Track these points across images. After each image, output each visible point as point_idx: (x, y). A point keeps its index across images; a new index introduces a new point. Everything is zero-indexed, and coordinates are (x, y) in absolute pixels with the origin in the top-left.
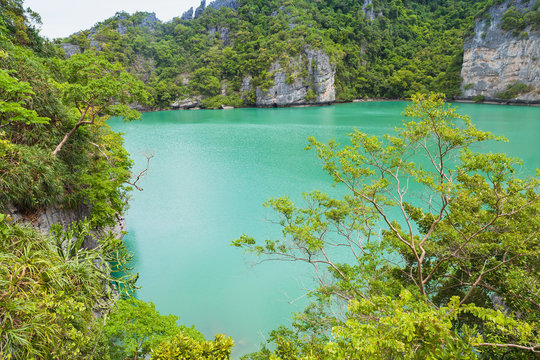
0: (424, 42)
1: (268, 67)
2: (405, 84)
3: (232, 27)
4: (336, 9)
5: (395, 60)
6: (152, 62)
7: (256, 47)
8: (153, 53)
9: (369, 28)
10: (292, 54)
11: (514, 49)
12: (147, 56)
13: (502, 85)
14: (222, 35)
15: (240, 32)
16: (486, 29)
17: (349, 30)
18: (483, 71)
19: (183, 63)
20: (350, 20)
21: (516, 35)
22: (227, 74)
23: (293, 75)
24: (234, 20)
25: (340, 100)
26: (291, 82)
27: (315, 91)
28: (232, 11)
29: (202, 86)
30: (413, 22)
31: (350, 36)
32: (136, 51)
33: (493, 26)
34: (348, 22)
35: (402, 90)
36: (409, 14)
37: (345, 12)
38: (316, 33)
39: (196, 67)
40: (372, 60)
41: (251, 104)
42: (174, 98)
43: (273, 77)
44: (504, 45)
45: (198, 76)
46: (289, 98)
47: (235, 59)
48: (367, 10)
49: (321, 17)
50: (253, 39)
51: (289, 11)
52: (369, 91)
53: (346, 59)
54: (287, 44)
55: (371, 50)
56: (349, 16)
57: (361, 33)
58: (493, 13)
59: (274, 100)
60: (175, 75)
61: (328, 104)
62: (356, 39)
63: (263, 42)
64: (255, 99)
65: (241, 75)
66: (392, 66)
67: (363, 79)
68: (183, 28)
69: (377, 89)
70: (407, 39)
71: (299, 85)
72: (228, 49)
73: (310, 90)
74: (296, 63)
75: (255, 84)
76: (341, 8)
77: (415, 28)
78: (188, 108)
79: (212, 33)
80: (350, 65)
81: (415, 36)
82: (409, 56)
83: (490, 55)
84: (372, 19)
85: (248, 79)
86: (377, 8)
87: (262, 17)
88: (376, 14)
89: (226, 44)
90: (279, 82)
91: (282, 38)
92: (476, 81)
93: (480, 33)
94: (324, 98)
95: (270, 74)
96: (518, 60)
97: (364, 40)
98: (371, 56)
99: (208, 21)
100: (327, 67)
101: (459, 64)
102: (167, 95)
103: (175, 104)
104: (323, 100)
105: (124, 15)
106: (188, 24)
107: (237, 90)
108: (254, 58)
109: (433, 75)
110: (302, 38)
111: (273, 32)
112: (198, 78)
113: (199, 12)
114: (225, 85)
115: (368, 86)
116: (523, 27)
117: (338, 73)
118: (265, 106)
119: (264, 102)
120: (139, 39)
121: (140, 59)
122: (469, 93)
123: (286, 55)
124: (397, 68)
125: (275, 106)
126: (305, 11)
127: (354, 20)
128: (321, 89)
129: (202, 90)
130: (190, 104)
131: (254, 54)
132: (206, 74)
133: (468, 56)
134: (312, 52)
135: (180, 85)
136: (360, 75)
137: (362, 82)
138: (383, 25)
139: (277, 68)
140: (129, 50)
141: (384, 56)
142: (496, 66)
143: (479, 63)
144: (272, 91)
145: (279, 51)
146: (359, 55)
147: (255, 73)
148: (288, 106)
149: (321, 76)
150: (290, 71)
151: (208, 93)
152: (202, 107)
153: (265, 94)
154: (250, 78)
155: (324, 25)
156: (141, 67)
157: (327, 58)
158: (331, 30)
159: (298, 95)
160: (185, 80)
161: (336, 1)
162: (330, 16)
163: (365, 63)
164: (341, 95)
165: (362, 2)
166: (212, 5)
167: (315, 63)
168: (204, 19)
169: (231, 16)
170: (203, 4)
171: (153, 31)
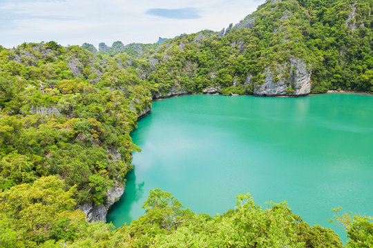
1: (263, 71)
3: (246, 41)
4: (324, 23)
5: (369, 61)
6: (196, 65)
7: (259, 56)
8: (197, 60)
9: (349, 37)
10: (280, 62)
12: (193, 61)
14: (239, 47)
15: (250, 45)
17: (331, 40)
19: (212, 65)
20: (334, 32)
22: (238, 73)
23: (278, 77)
24: (248, 36)
25: (315, 92)
26: (276, 81)
27: (293, 87)
28: (247, 30)
29: (222, 80)
31: (332, 44)
34: (331, 34)
35: (369, 85)
37: (331, 26)
38: (300, 46)
39: (220, 68)
40: (350, 61)
41: (250, 93)
42: (205, 87)
43: (265, 78)
45: (220, 74)
46: (275, 91)
47: (244, 64)
48: (349, 24)
49: (310, 30)
50: (258, 49)
51: (285, 30)
52: (342, 84)
53: (327, 60)
54: (277, 55)
55: (349, 54)
56: (333, 29)
57: (341, 41)
59: (265, 92)
60: (207, 72)
62: (337, 46)
63: (263, 52)
64: (253, 90)
65: (246, 74)
66: (365, 66)
67: (339, 76)
68: (216, 42)
69: (348, 84)
71: (283, 83)
72: (241, 57)
73: (290, 86)
74: (281, 68)
75: (253, 81)
76: (329, 22)
78: (214, 93)
79: (233, 45)
80: (329, 65)
84: (354, 29)
85: (250, 77)
86: (359, 21)
87: (267, 33)
88: (358, 26)
89: (240, 53)
90: (268, 82)
91: (276, 50)
94: (298, 92)
95: (263, 75)
97: (344, 47)
98: (349, 57)
99: (231, 38)
100: (304, 71)
102: (201, 85)
103: (205, 91)
104: (299, 94)
105: (186, 36)
106: (220, 40)
107: (243, 83)
108: (255, 63)
110: (289, 51)
111: (271, 45)
113: (228, 31)
114: (236, 80)
115: (341, 81)
117: (315, 74)
118: (258, 95)
119: (258, 93)
120: (189, 52)
121: (189, 64)
123: (275, 63)
124: (369, 68)
125: (265, 95)
126: (297, 28)
127: (337, 31)
128: (297, 86)
129: (221, 83)
130: (213, 91)
131: (256, 61)
132: (225, 72)
134: (294, 61)
135: (209, 79)
136: (336, 73)
137: (337, 78)
138: (363, 34)
139: (268, 72)
140: (183, 59)
141: (360, 58)
144: (263, 86)
145: (271, 59)
146: (338, 58)
147: (255, 73)
148: (273, 96)
149: (298, 77)
150: (277, 74)
151: (224, 85)
152: (220, 93)
153: (258, 88)
154: (251, 76)
155: (312, 37)
156: (188, 69)
157: (305, 65)
158: (317, 40)
159: (281, 89)
160: (213, 76)
161: (325, 17)
162: (319, 28)
163: (343, 63)
164: (317, 88)
165: (346, 17)
166: (236, 26)
167: (295, 68)
168: (231, 35)
169: (246, 34)
170: (231, 25)
171: (199, 45)
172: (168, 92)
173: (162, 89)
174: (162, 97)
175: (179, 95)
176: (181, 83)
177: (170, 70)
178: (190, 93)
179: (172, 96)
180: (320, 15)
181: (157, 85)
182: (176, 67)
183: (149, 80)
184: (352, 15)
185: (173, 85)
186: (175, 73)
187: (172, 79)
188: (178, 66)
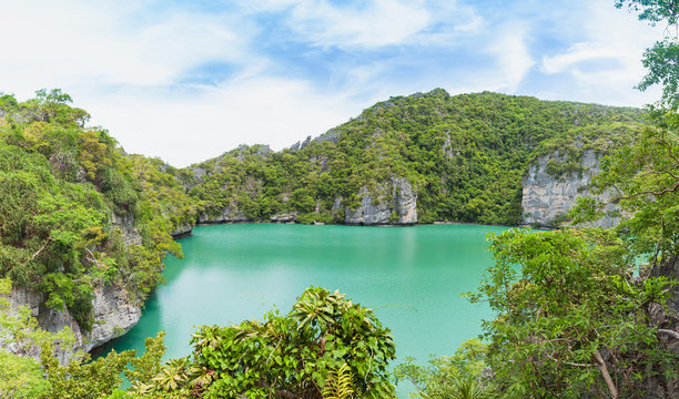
0: (494, 178)
1: (357, 191)
2: (478, 210)
3: (330, 157)
4: (421, 147)
5: (471, 190)
6: (260, 182)
7: (349, 174)
8: (262, 175)
9: (448, 163)
10: (379, 180)
11: (557, 188)
12: (257, 177)
13: (552, 216)
14: (322, 163)
15: (337, 161)
16: (536, 172)
17: (431, 164)
18: (537, 203)
19: (286, 184)
20: (432, 156)
21: (557, 178)
22: (321, 194)
23: (379, 198)
24: (333, 151)
25: (422, 222)
26: (377, 204)
27: (398, 213)
28: (332, 145)
29: (299, 204)
30: (485, 161)
31: (432, 169)
32: (248, 173)
33: (541, 170)
34: (430, 158)
35: (476, 215)
36: (482, 155)
37: (429, 150)
38: (401, 165)
39: (296, 188)
40: (452, 190)
41: (341, 222)
42: (274, 212)
43: (361, 200)
44: (550, 185)
45: (296, 195)
46: (375, 218)
47: (330, 183)
48: (446, 150)
49: (407, 152)
50: (347, 166)
51: (380, 146)
52: (448, 215)
53: (429, 186)
54: (375, 172)
55: (449, 181)
56: (431, 153)
57: (441, 166)
58: (540, 161)
59: (361, 219)
60: (278, 193)
61: (411, 225)
62: (438, 172)
63: (355, 170)
64: (344, 217)
65: (334, 196)
66: (468, 195)
67: (444, 204)
68: (290, 156)
69: (455, 213)
70: (480, 174)
71: (385, 207)
72: (325, 174)
73: (394, 212)
74: (382, 188)
75: (345, 204)
76: (426, 146)
77: (486, 167)
78: (285, 222)
79: (313, 160)
80: (432, 192)
81: (486, 172)
82: (482, 188)
83: (541, 192)
84: (451, 156)
85: (339, 200)
86: (455, 149)
87: (357, 150)
88: (455, 153)
89: (323, 170)
90: (366, 204)
91: (372, 167)
92: (533, 211)
93: (533, 175)
94: (406, 219)
95: (358, 196)
96: (560, 197)
97: (444, 173)
98: (451, 186)
99: (311, 152)
100: (409, 193)
101: (520, 196)
102: (268, 210)
103: (274, 218)
104: (405, 222)
105: (246, 147)
106: (294, 154)
107: (329, 208)
108: (346, 182)
109: (501, 204)
110: (388, 168)
111: (365, 162)
112: (297, 197)
113: (305, 144)
114: (319, 204)
115: (447, 210)
116: (561, 173)
117: (420, 198)
118: (353, 224)
119: (352, 220)
120: (252, 164)
121: (251, 180)
122: (529, 220)
123: (373, 181)
124: (472, 197)
125: (362, 224)
126: (394, 147)
127: (436, 156)
128: (403, 212)
129: (298, 207)
130: (287, 218)
131: (346, 180)
132: (304, 193)
133: (525, 191)
134: (397, 180)
135: (281, 202)
136: (441, 201)
137: (442, 207)
138: (460, 162)
139: (365, 192)
140: (243, 173)
141: (461, 187)
142: (546, 200)
143: (534, 197)
144: (360, 210)
145: (368, 177)
146: (440, 185)
147: (346, 194)
148: (373, 225)
149: (404, 200)
150: (376, 195)
151: (303, 210)
152: (297, 222)
153: (353, 213)
154: (341, 199)
155: (410, 159)
156: (250, 186)
157: (410, 186)
158: (416, 163)
159: (382, 216)
160: (285, 198)
161: (421, 141)
162: (416, 151)
163: (445, 191)
164: (423, 217)
165: (442, 143)
166: (316, 139)
167: (399, 189)
168: (309, 150)
169: (331, 148)
170: (309, 138)
171: (265, 158)
172: (217, 214)
173: (210, 210)
174: (209, 223)
175: (235, 222)
176: (239, 204)
177: (222, 185)
178: (251, 220)
179: (224, 222)
180: (415, 139)
181: (202, 202)
182: (232, 182)
183: (191, 195)
184: (448, 142)
185: (226, 205)
186: (230, 189)
187: (225, 197)
188: (235, 180)
